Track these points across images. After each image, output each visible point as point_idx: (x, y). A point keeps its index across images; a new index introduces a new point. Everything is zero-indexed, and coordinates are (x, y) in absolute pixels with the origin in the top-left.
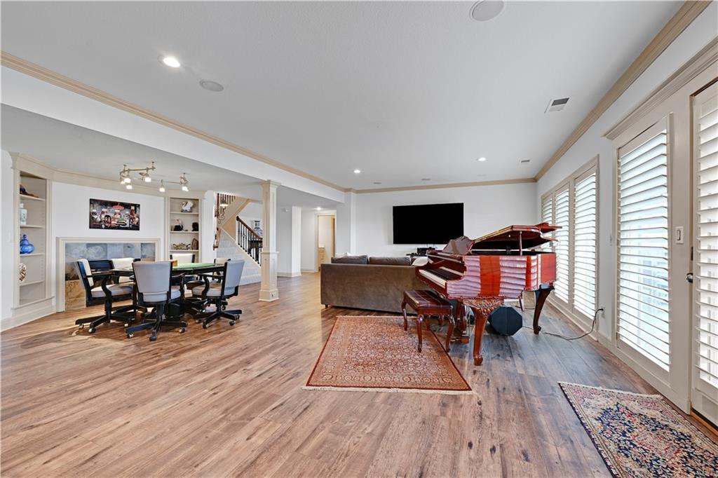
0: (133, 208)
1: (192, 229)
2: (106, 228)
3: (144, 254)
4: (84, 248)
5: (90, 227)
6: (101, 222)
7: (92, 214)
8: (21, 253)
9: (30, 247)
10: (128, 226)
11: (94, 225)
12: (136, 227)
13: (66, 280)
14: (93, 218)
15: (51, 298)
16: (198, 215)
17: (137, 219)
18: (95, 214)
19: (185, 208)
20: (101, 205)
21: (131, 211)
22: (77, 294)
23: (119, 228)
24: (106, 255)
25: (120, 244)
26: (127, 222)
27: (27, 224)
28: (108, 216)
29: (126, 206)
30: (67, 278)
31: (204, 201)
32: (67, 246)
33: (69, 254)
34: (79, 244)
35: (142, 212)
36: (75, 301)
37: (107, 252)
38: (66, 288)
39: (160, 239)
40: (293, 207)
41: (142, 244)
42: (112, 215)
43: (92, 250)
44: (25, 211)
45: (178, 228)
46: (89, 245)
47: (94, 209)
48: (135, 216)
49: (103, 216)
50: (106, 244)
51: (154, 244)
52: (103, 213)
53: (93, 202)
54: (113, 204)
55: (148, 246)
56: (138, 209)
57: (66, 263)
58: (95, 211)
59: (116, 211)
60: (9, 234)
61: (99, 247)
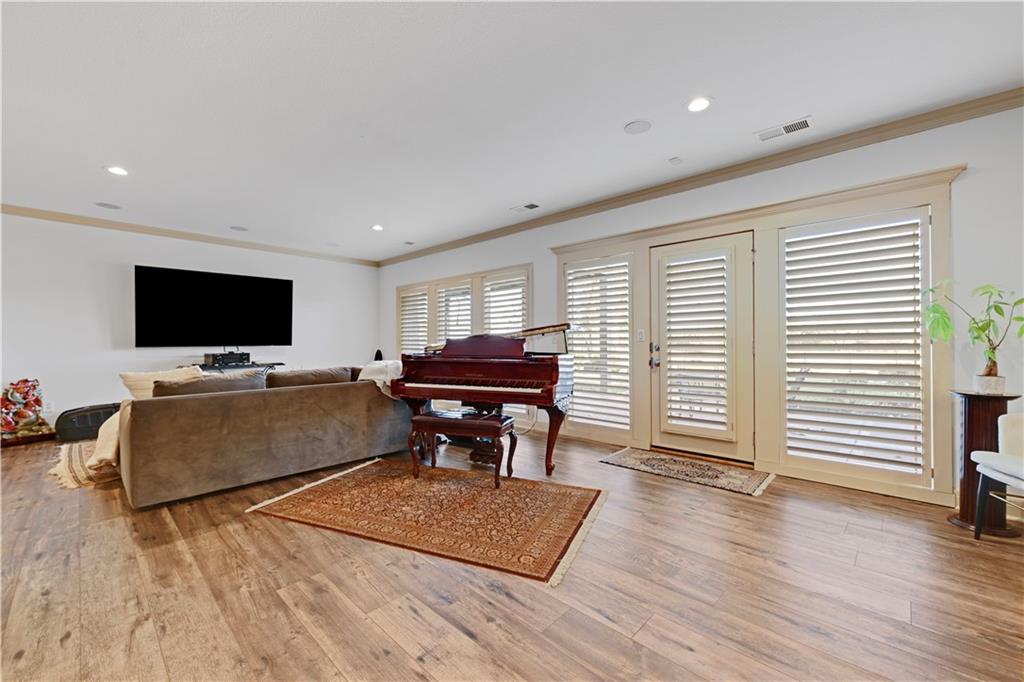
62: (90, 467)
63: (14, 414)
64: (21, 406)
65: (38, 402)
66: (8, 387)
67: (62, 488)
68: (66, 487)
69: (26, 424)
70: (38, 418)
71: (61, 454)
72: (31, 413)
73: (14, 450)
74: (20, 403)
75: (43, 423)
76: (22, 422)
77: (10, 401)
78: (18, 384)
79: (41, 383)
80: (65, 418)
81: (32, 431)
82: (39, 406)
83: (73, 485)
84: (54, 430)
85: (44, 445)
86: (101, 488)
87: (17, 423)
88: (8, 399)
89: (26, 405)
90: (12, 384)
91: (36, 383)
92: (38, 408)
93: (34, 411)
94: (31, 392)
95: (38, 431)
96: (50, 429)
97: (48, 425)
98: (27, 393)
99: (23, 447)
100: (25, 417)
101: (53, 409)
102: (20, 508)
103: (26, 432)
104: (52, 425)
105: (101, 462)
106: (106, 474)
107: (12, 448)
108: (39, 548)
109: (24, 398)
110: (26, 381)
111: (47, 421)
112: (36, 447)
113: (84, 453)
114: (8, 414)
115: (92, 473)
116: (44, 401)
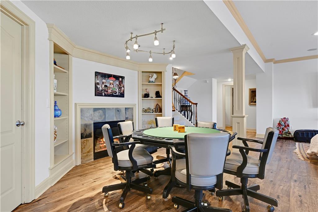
0: (120, 79)
1: (155, 96)
2: (105, 95)
3: (127, 117)
4: (91, 112)
5: (95, 95)
6: (102, 90)
7: (96, 84)
8: (55, 116)
9: (59, 112)
10: (117, 94)
11: (98, 93)
12: (122, 95)
13: (81, 138)
14: (97, 87)
15: (72, 155)
16: (161, 85)
17: (123, 88)
18: (98, 84)
19: (151, 80)
20: (102, 76)
21: (120, 82)
22: (88, 150)
23: (113, 96)
24: (105, 118)
25: (113, 108)
26: (117, 91)
27: (57, 91)
28: (106, 86)
29: (117, 77)
30: (82, 137)
31: (166, 73)
32: (82, 110)
33: (83, 117)
34: (89, 109)
35: (126, 82)
36: (87, 155)
37: (105, 115)
38: (82, 145)
39: (136, 104)
40: (213, 79)
41: (126, 108)
42: (108, 85)
43: (97, 113)
44: (55, 81)
45: (146, 96)
46: (95, 110)
47: (97, 80)
48: (122, 85)
49: (103, 86)
50: (105, 109)
51: (132, 108)
52: (103, 83)
53: (97, 74)
54: (109, 76)
55: (130, 109)
56: (123, 80)
57: (81, 124)
58: (98, 81)
59: (111, 82)
60: (47, 100)
61: (101, 111)
62: (308, 154)
63: (282, 129)
64: (284, 126)
65: (288, 125)
66: (280, 120)
67: (298, 159)
68: (300, 158)
69: (285, 133)
70: (288, 131)
71: (296, 145)
72: (286, 129)
73: (282, 141)
74: (283, 125)
75: (290, 133)
76: (284, 132)
77: (281, 124)
78: (283, 119)
79: (289, 119)
80: (297, 133)
81: (286, 135)
82: (289, 127)
83: (303, 159)
84: (293, 136)
85: (290, 141)
86: (312, 163)
87: (283, 132)
88: (280, 123)
89: (285, 126)
90: (281, 119)
91: (288, 119)
92: (288, 128)
93: (287, 129)
94: (286, 122)
95: (288, 136)
96: (292, 136)
97: (291, 134)
98: (285, 122)
99: (284, 140)
100: (285, 130)
101: (293, 129)
102: (287, 161)
103: (285, 135)
104: (293, 135)
105: (312, 153)
106: (314, 158)
107: (282, 140)
108: (295, 177)
109: (285, 124)
110: (285, 118)
111: (291, 133)
112: (288, 141)
113: (304, 147)
114: (280, 128)
115: (308, 156)
116: (290, 126)
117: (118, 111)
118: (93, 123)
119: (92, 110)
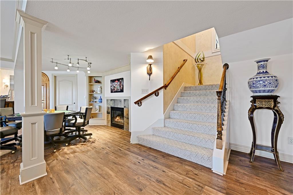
0: (120, 80)
2: (114, 92)
3: (125, 106)
5: (111, 92)
6: (113, 89)
12: (122, 91)
14: (111, 88)
18: (111, 86)
20: (113, 82)
21: (120, 83)
23: (117, 92)
25: (118, 100)
26: (119, 89)
28: (114, 87)
29: (118, 80)
32: (107, 100)
33: (107, 104)
37: (115, 104)
38: (107, 117)
41: (124, 99)
42: (115, 86)
43: (112, 102)
47: (111, 84)
48: (121, 85)
50: (114, 100)
51: (128, 100)
52: (113, 85)
53: (111, 81)
54: (115, 80)
55: (126, 100)
56: (122, 81)
57: (107, 107)
59: (116, 83)
117: (120, 101)
118: (110, 107)
119: (110, 100)
